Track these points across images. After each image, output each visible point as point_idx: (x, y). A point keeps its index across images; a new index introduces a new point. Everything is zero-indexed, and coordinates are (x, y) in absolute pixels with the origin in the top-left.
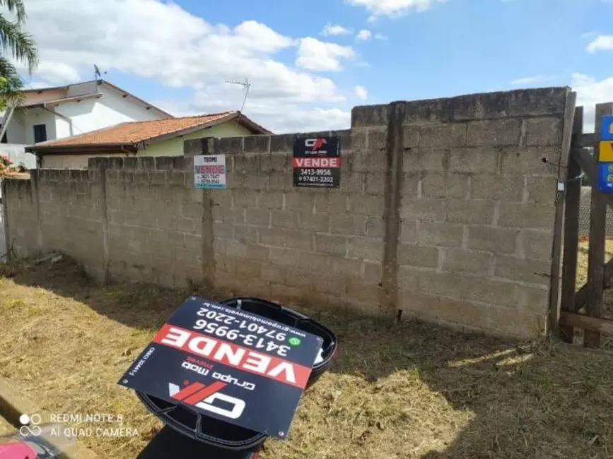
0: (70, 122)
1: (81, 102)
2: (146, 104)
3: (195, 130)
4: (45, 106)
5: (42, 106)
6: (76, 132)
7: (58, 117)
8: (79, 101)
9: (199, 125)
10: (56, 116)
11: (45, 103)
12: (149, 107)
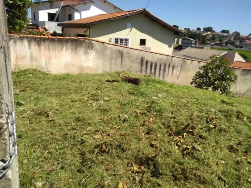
0: (81, 14)
1: (86, 4)
2: (115, 6)
3: (119, 18)
4: (70, 6)
5: (69, 6)
6: (83, 17)
7: (76, 11)
8: (85, 4)
9: (122, 16)
10: (75, 11)
11: (70, 4)
12: (115, 8)
